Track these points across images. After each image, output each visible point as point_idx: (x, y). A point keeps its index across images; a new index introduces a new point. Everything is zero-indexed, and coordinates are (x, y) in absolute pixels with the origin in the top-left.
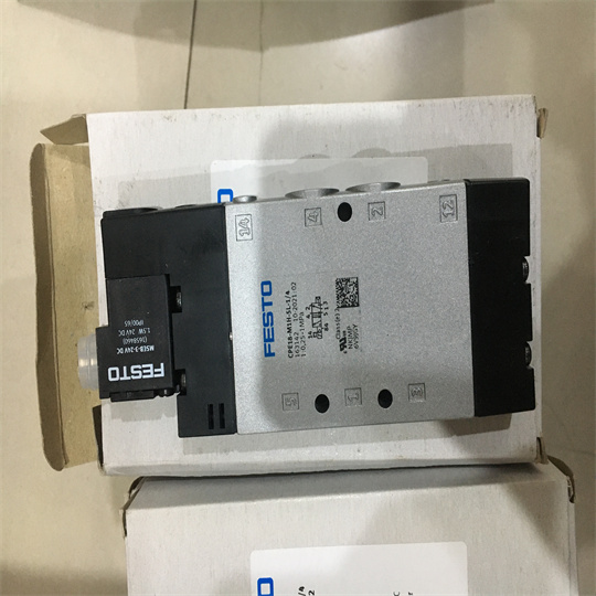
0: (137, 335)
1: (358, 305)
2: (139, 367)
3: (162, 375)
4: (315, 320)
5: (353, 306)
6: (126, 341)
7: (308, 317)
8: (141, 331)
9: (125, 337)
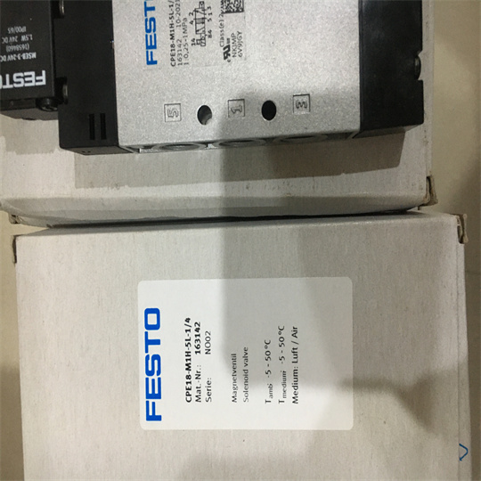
0: (20, 42)
1: (243, 11)
2: (21, 74)
3: (44, 83)
4: (199, 26)
5: (238, 11)
6: (9, 49)
7: (192, 23)
8: (23, 38)
9: (9, 44)
